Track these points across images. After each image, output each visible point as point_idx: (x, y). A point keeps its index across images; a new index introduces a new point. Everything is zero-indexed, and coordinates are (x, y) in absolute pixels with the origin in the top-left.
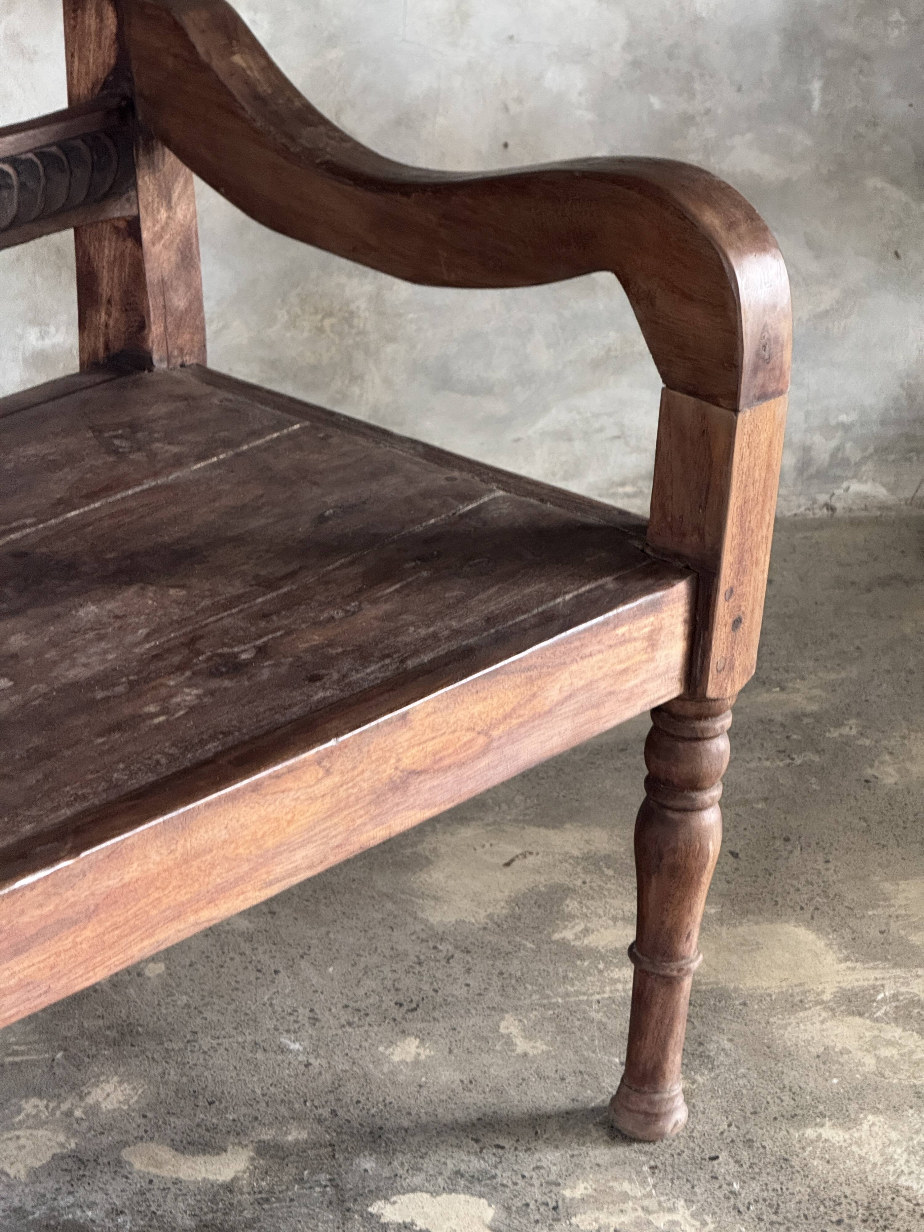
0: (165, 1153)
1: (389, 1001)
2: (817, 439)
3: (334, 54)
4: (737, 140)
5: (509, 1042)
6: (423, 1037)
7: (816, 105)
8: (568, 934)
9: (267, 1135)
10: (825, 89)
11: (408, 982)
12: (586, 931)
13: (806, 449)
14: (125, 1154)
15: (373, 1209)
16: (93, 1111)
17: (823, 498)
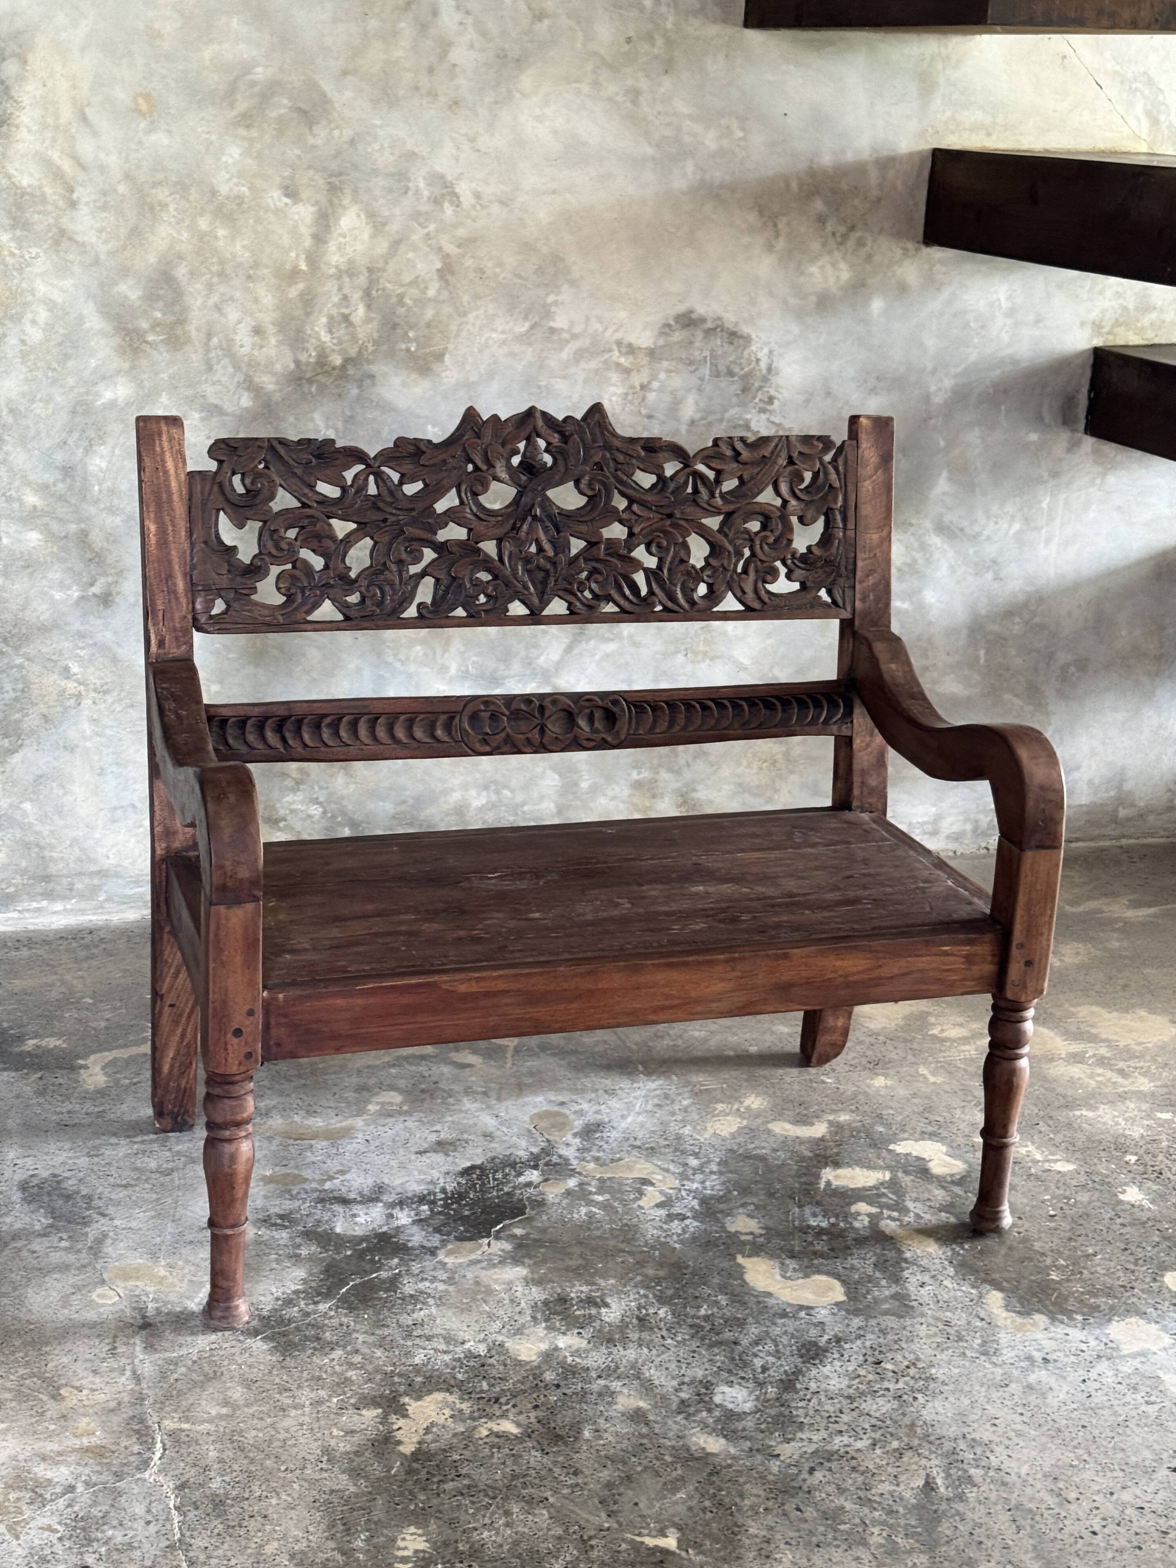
0: (788, 1126)
1: (864, 1061)
2: (982, 817)
3: (770, 641)
4: (947, 678)
5: (925, 1078)
6: (886, 1076)
7: (982, 661)
8: (935, 1031)
9: (831, 1118)
10: (987, 653)
11: (869, 1053)
12: (943, 1031)
13: (977, 821)
14: (771, 1126)
15: (891, 1147)
16: (748, 1108)
17: (984, 845)
